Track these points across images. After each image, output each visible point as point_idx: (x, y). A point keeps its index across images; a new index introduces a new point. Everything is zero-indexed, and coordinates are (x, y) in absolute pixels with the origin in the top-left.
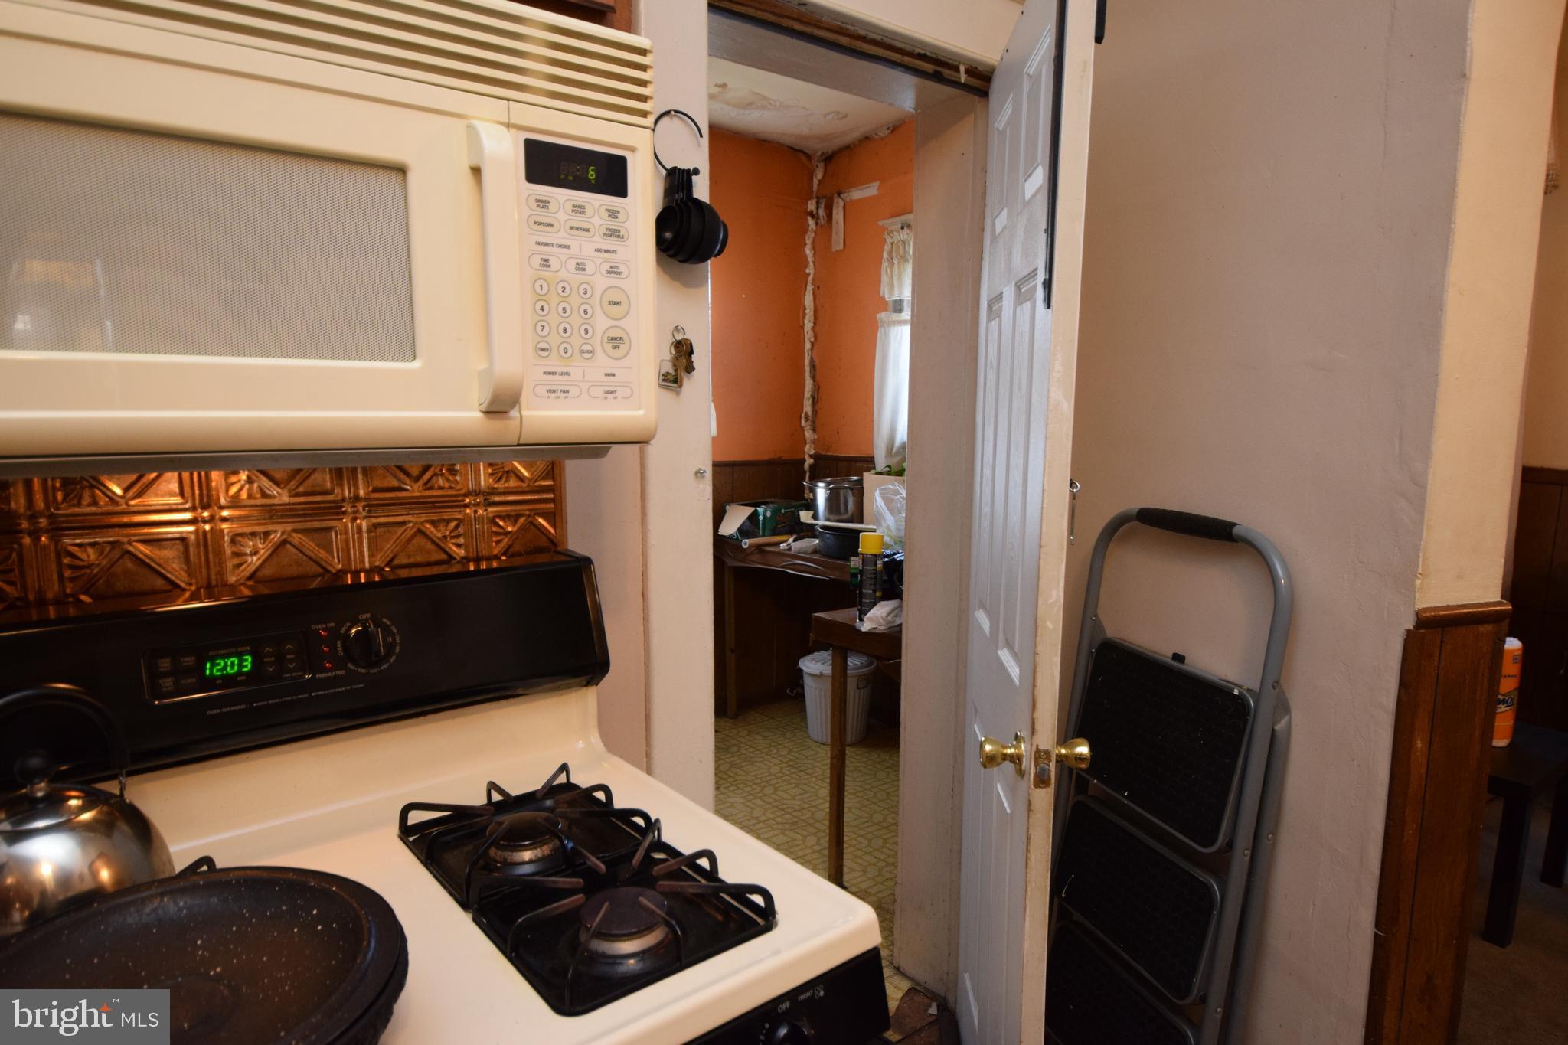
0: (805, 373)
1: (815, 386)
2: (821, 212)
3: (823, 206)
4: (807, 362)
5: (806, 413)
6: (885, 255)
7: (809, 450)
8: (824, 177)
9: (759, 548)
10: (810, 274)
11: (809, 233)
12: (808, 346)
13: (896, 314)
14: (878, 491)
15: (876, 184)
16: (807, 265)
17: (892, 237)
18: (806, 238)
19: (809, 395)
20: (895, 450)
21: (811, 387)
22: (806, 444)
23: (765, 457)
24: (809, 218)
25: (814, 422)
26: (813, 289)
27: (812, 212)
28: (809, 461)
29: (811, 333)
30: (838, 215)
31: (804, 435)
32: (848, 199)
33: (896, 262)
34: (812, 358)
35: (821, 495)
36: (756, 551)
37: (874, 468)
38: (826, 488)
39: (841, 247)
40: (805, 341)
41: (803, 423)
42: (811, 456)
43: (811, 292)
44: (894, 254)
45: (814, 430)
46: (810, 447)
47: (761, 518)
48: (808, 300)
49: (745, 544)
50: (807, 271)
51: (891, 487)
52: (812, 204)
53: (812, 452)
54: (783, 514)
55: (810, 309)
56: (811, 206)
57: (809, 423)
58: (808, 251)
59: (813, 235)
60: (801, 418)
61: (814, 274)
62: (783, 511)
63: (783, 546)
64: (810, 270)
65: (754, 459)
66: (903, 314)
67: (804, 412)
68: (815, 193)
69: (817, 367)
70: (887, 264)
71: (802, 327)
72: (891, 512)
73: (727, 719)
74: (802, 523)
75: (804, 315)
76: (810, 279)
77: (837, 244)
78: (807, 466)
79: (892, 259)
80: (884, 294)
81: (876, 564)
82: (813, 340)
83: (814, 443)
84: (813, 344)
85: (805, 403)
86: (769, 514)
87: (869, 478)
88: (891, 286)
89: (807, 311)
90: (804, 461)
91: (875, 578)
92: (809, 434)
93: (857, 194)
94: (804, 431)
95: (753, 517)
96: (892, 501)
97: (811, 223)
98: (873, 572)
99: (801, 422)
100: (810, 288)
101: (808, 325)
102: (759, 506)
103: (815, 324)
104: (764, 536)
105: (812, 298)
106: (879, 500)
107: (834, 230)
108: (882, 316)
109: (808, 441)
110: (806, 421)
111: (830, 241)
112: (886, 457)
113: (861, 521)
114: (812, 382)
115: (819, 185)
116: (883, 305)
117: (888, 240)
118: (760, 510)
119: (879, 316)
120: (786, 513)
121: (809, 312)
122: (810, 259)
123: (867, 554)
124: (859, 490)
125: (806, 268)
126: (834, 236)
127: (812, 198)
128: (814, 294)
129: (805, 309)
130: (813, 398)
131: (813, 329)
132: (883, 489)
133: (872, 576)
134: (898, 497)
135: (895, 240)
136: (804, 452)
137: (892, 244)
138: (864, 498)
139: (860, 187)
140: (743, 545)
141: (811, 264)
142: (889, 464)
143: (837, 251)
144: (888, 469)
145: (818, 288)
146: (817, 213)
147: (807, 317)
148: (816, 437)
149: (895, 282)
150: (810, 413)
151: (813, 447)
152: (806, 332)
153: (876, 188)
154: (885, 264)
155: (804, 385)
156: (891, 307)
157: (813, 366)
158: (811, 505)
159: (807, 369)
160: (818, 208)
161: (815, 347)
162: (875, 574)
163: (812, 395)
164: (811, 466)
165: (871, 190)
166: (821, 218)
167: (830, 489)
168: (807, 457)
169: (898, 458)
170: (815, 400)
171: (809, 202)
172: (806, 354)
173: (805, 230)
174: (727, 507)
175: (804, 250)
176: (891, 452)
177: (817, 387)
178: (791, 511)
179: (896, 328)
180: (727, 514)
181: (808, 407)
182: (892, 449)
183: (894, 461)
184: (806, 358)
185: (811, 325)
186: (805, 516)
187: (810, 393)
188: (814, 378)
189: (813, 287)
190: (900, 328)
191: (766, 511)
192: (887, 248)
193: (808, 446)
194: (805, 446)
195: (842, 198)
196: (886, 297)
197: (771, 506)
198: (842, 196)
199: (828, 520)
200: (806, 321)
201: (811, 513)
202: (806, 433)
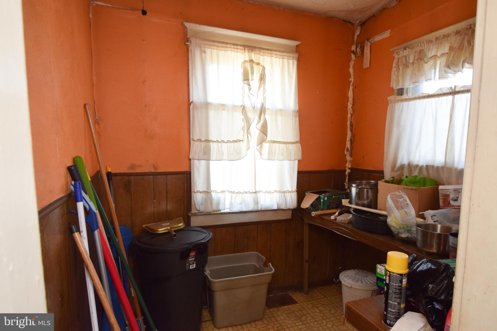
0: (347, 129)
1: (352, 135)
2: (358, 50)
3: (359, 46)
4: (349, 123)
5: (347, 148)
6: (394, 65)
7: (348, 165)
8: (360, 33)
9: (320, 216)
10: (351, 81)
11: (352, 61)
12: (349, 116)
13: (399, 96)
14: (389, 196)
15: (389, 31)
16: (350, 76)
17: (399, 55)
18: (350, 64)
19: (349, 139)
20: (396, 169)
21: (350, 135)
22: (347, 162)
23: (326, 169)
24: (352, 54)
25: (351, 152)
26: (353, 88)
27: (353, 51)
28: (348, 171)
29: (351, 110)
30: (367, 51)
31: (346, 159)
32: (373, 42)
33: (401, 68)
34: (351, 121)
35: (354, 190)
36: (319, 218)
37: (383, 178)
38: (357, 187)
39: (368, 66)
40: (348, 114)
41: (346, 153)
42: (349, 168)
43: (352, 90)
44: (400, 64)
45: (351, 156)
46: (349, 164)
47: (322, 200)
48: (350, 94)
49: (313, 214)
50: (350, 80)
51: (397, 193)
52: (353, 47)
53: (350, 166)
54: (334, 199)
55: (351, 98)
56: (353, 48)
57: (349, 152)
58: (351, 70)
59: (354, 62)
60: (344, 150)
61: (354, 81)
62: (333, 197)
63: (332, 217)
64: (352, 79)
65: (321, 170)
66: (403, 96)
67: (346, 147)
68: (355, 42)
69: (354, 126)
70: (395, 69)
71: (347, 107)
72: (397, 208)
73: (303, 294)
74: (344, 206)
75: (348, 101)
76: (352, 83)
77: (366, 63)
78: (347, 173)
79: (398, 66)
80: (393, 85)
81: (401, 282)
82: (352, 112)
83: (351, 162)
84: (352, 115)
85: (347, 143)
86: (326, 199)
87: (381, 184)
88: (398, 81)
89: (349, 99)
90: (346, 171)
91: (400, 293)
92: (348, 158)
93: (378, 38)
94: (346, 156)
95: (318, 199)
96: (398, 202)
97: (353, 56)
98: (399, 288)
99: (344, 152)
100: (351, 88)
101: (350, 105)
102: (321, 194)
103: (353, 105)
104: (323, 210)
105: (352, 92)
106: (390, 201)
107: (365, 58)
108: (391, 98)
109: (348, 161)
110: (347, 152)
111: (362, 63)
112: (391, 172)
113: (376, 208)
114: (351, 133)
115: (357, 38)
116: (391, 91)
117: (396, 57)
118: (322, 196)
119: (389, 98)
120: (335, 198)
121: (351, 100)
122: (352, 74)
123: (393, 273)
124: (375, 189)
125: (350, 78)
126: (365, 61)
127: (353, 44)
128: (353, 91)
129: (349, 98)
130: (351, 140)
131: (352, 107)
132: (393, 195)
133: (398, 291)
134: (402, 199)
135: (400, 56)
136: (346, 166)
137: (398, 59)
138: (378, 194)
139: (380, 34)
140: (312, 215)
141: (352, 76)
142: (393, 176)
143: (366, 68)
144: (392, 179)
145: (356, 87)
146: (356, 51)
147: (349, 102)
148: (352, 159)
149: (400, 79)
150: (349, 148)
151: (350, 164)
152: (348, 109)
153: (389, 33)
154: (394, 69)
155: (347, 135)
156: (396, 92)
157: (351, 125)
158: (348, 196)
159: (349, 127)
160: (356, 49)
161: (353, 116)
162: (400, 289)
163: (350, 139)
164: (349, 173)
165: (386, 34)
166: (358, 53)
167: (359, 188)
168: (347, 169)
169: (398, 173)
170: (352, 142)
171: (352, 47)
172: (348, 120)
173: (350, 60)
174: (306, 193)
175: (349, 70)
176: (394, 170)
177: (353, 136)
178: (338, 197)
179: (399, 104)
180: (306, 197)
181: (348, 145)
182: (395, 168)
183: (396, 174)
184: (348, 121)
185: (351, 105)
186: (345, 202)
187: (350, 138)
188: (351, 131)
189: (353, 87)
190: (401, 103)
191: (325, 197)
192: (395, 61)
193: (348, 164)
194: (346, 164)
195: (369, 42)
196: (394, 87)
197: (327, 194)
198: (370, 40)
199: (357, 204)
200: (349, 104)
201: (348, 200)
202: (347, 157)
